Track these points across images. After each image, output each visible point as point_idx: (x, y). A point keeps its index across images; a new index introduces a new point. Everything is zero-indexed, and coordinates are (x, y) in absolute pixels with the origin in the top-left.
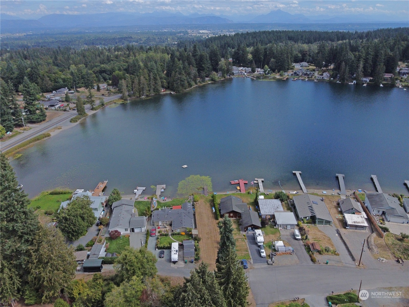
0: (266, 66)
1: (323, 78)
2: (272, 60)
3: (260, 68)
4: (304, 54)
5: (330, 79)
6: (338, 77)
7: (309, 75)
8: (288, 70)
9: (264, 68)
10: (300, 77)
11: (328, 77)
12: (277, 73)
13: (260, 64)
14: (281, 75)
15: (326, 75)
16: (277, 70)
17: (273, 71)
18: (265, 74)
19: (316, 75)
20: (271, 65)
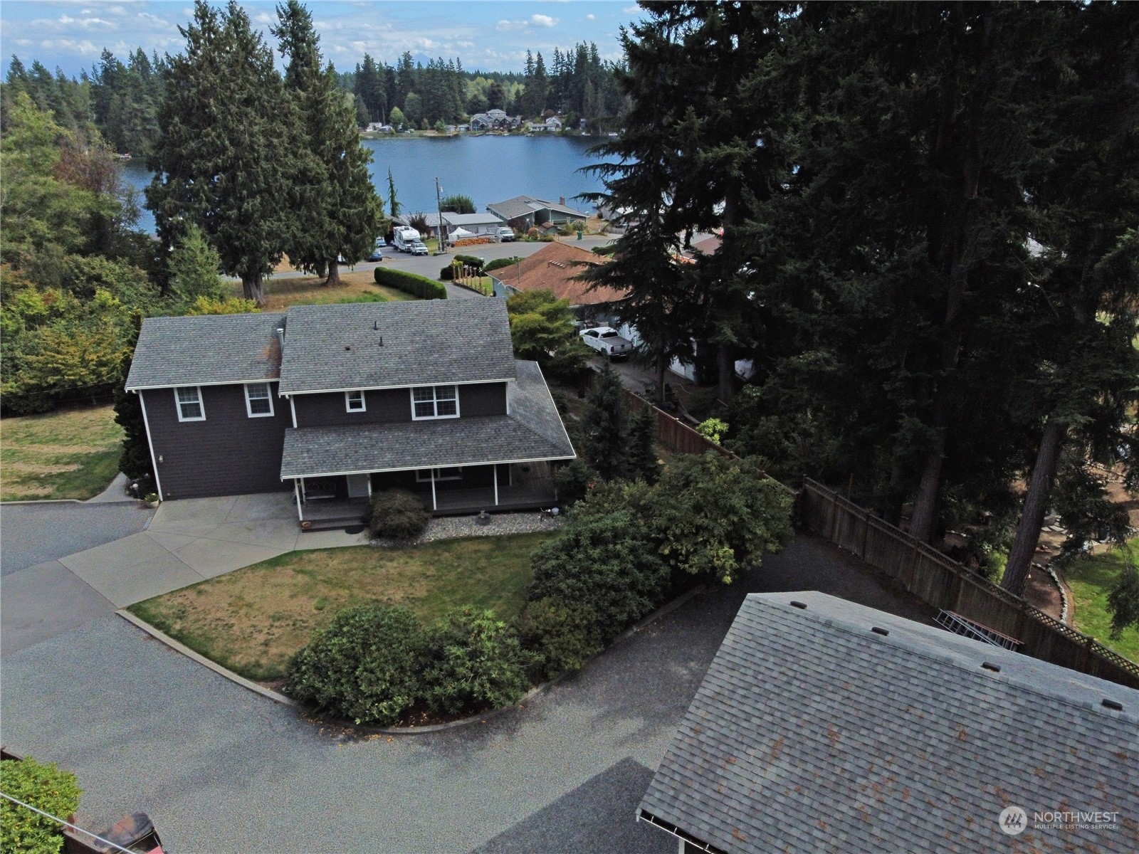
0: (396, 109)
1: (546, 128)
2: (411, 95)
5: (563, 129)
7: (510, 125)
8: (457, 121)
9: (392, 116)
10: (488, 131)
11: (557, 126)
12: (429, 127)
13: (381, 114)
14: (438, 130)
15: (553, 123)
16: (429, 119)
17: (416, 122)
18: (397, 131)
19: (529, 125)
20: (407, 109)
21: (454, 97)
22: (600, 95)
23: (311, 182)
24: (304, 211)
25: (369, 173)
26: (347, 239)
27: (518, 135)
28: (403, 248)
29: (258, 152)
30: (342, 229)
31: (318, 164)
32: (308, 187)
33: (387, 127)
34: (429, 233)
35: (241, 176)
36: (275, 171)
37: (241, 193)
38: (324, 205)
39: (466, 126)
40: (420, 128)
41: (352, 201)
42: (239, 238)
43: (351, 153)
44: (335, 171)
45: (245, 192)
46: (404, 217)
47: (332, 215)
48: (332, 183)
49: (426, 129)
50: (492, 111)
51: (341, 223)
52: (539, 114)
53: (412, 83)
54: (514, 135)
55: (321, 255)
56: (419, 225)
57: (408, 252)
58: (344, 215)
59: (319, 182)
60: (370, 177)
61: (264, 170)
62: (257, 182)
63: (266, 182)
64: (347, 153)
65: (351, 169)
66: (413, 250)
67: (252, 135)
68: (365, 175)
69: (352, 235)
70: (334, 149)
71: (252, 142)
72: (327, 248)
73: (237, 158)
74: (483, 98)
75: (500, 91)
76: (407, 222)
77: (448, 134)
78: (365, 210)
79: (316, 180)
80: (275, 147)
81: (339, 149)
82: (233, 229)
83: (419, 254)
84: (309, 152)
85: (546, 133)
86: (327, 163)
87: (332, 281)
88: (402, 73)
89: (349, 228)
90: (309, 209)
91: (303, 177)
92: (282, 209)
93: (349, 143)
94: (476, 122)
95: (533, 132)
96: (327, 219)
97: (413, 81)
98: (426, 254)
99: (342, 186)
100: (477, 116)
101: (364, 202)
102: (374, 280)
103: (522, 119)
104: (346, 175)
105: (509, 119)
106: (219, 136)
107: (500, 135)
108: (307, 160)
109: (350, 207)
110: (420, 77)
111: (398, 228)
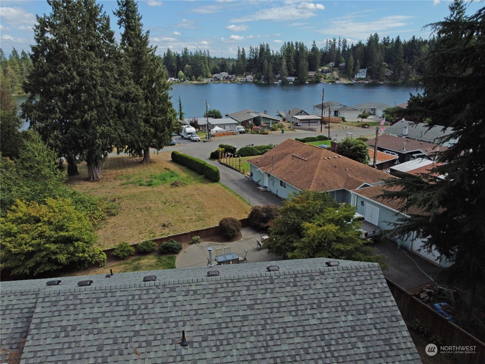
0: (181, 72)
1: (246, 80)
2: (187, 66)
3: (174, 77)
4: (223, 65)
5: (254, 80)
6: (263, 79)
7: (230, 78)
8: (207, 77)
9: (179, 74)
10: (221, 81)
11: (251, 79)
12: (195, 79)
13: (174, 74)
14: (199, 81)
15: (250, 78)
16: (195, 76)
17: (189, 77)
18: (181, 81)
19: (239, 79)
20: (186, 71)
21: (206, 67)
22: (271, 65)
23: (132, 101)
24: (126, 120)
25: (169, 96)
26: (155, 136)
27: (234, 83)
28: (186, 137)
29: (96, 80)
30: (152, 130)
31: (137, 89)
32: (130, 104)
33: (176, 79)
34: (199, 129)
35: (84, 96)
36: (107, 93)
37: (84, 108)
38: (140, 116)
39: (211, 79)
40: (191, 80)
41: (159, 113)
42: (82, 138)
43: (159, 84)
44: (149, 95)
45: (86, 107)
46: (186, 120)
47: (146, 121)
48: (146, 102)
49: (193, 80)
50: (222, 73)
51: (151, 126)
52: (243, 74)
53: (188, 61)
54: (232, 83)
55: (139, 146)
56: (194, 124)
57: (189, 139)
58: (154, 121)
59: (137, 101)
60: (170, 98)
61: (99, 92)
62: (95, 100)
63: (102, 101)
64: (156, 84)
65: (158, 93)
66: (192, 138)
67: (91, 69)
68: (167, 97)
69: (158, 133)
70: (149, 81)
71: (92, 74)
72: (142, 142)
73: (81, 84)
74: (218, 67)
75: (226, 65)
76: (189, 123)
77: (203, 82)
78: (166, 119)
79: (135, 99)
80: (108, 77)
81: (152, 81)
82: (78, 131)
83: (195, 141)
84: (132, 82)
85: (247, 82)
86: (144, 89)
87: (146, 160)
88: (183, 56)
89: (156, 129)
90: (130, 118)
91: (127, 97)
92: (111, 118)
93: (158, 77)
94: (216, 77)
95: (241, 82)
96: (143, 124)
97: (188, 60)
98: (199, 141)
99: (152, 103)
100: (216, 75)
101: (166, 113)
102: (171, 159)
103: (236, 76)
104: (155, 97)
105: (230, 76)
106: (69, 70)
107: (226, 83)
108: (130, 87)
109: (157, 117)
110: (191, 58)
111: (184, 126)
